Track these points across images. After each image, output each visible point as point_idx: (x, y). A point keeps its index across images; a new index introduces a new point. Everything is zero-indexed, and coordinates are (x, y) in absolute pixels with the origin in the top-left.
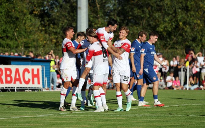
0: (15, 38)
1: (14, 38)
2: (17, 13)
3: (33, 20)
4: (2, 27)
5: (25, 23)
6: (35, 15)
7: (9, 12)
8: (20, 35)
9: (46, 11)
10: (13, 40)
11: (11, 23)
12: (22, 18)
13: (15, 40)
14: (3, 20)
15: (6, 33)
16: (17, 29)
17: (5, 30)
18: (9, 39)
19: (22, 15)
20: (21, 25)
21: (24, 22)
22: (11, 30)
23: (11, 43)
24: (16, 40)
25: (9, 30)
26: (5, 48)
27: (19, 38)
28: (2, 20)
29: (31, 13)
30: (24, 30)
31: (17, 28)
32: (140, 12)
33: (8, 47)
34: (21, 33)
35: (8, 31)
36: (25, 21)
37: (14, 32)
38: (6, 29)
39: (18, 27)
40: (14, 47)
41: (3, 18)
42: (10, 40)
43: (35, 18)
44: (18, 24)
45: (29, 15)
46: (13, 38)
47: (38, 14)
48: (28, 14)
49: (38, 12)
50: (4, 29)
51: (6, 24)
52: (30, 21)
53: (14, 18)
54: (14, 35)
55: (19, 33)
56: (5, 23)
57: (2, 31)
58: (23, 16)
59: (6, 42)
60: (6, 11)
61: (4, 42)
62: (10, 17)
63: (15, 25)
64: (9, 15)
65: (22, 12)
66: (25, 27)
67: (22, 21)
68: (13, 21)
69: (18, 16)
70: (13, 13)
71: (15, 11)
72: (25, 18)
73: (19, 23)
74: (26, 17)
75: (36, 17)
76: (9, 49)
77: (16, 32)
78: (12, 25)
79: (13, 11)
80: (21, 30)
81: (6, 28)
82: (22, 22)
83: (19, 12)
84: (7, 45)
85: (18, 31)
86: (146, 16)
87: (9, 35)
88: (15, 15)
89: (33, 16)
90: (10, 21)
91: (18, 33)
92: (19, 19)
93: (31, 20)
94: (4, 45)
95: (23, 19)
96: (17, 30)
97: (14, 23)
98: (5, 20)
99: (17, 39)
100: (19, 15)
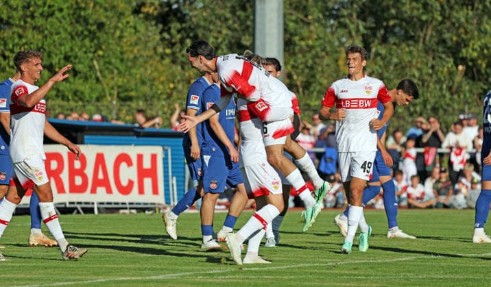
0: (96, 74)
1: (93, 76)
2: (102, 10)
3: (141, 28)
4: (63, 48)
5: (121, 37)
6: (148, 17)
7: (81, 9)
8: (107, 68)
9: (175, 6)
10: (90, 81)
11: (86, 37)
12: (113, 24)
13: (95, 81)
14: (66, 30)
15: (71, 62)
16: (101, 53)
17: (70, 54)
18: (81, 78)
19: (112, 17)
20: (110, 41)
21: (118, 33)
22: (85, 56)
23: (85, 88)
24: (97, 80)
25: (80, 54)
26: (68, 100)
27: (104, 77)
28: (61, 30)
29: (137, 11)
30: (119, 54)
31: (101, 49)
32: (418, 9)
33: (76, 98)
34: (110, 63)
35: (76, 57)
36: (122, 31)
37: (92, 60)
38: (73, 54)
39: (104, 47)
40: (91, 98)
41: (66, 23)
42: (81, 81)
43: (148, 23)
44: (102, 40)
45: (132, 17)
46: (91, 76)
47: (155, 13)
48: (128, 13)
49: (156, 9)
50: (66, 53)
51: (73, 38)
52: (133, 31)
53: (92, 25)
54: (91, 68)
55: (106, 63)
56: (69, 37)
57: (62, 56)
58: (115, 19)
59: (72, 86)
60: (72, 5)
61: (68, 85)
62: (82, 20)
63: (96, 41)
64: (80, 16)
65: (114, 7)
66: (122, 47)
67: (112, 31)
68: (90, 32)
69: (104, 20)
70: (90, 11)
71: (95, 6)
72: (120, 25)
73: (105, 36)
74: (124, 21)
75: (151, 20)
76: (80, 103)
77: (97, 61)
78: (87, 42)
79: (92, 5)
80: (111, 53)
81: (72, 49)
82: (113, 34)
83: (106, 10)
84: (75, 93)
85: (103, 56)
86: (433, 18)
87: (79, 67)
88: (94, 17)
89: (140, 19)
90: (82, 32)
91: (102, 62)
92: (106, 27)
93: (135, 28)
94: (67, 93)
95: (116, 27)
96: (99, 56)
97: (93, 36)
98: (69, 29)
99: (101, 79)
100: (107, 17)
